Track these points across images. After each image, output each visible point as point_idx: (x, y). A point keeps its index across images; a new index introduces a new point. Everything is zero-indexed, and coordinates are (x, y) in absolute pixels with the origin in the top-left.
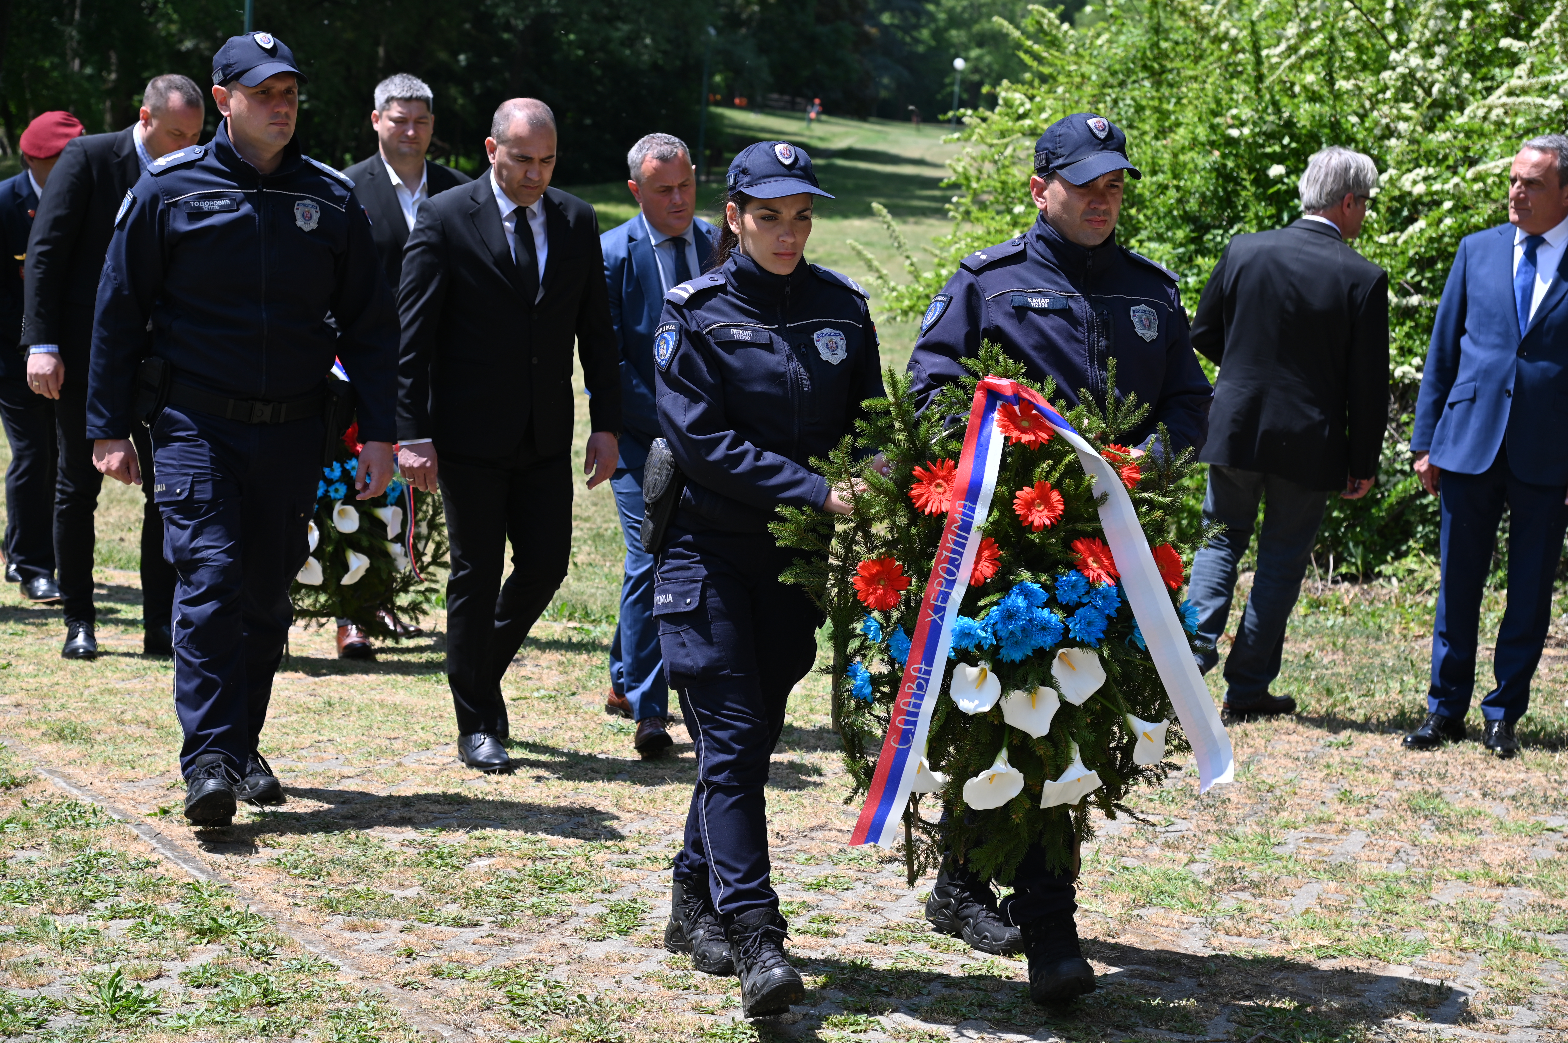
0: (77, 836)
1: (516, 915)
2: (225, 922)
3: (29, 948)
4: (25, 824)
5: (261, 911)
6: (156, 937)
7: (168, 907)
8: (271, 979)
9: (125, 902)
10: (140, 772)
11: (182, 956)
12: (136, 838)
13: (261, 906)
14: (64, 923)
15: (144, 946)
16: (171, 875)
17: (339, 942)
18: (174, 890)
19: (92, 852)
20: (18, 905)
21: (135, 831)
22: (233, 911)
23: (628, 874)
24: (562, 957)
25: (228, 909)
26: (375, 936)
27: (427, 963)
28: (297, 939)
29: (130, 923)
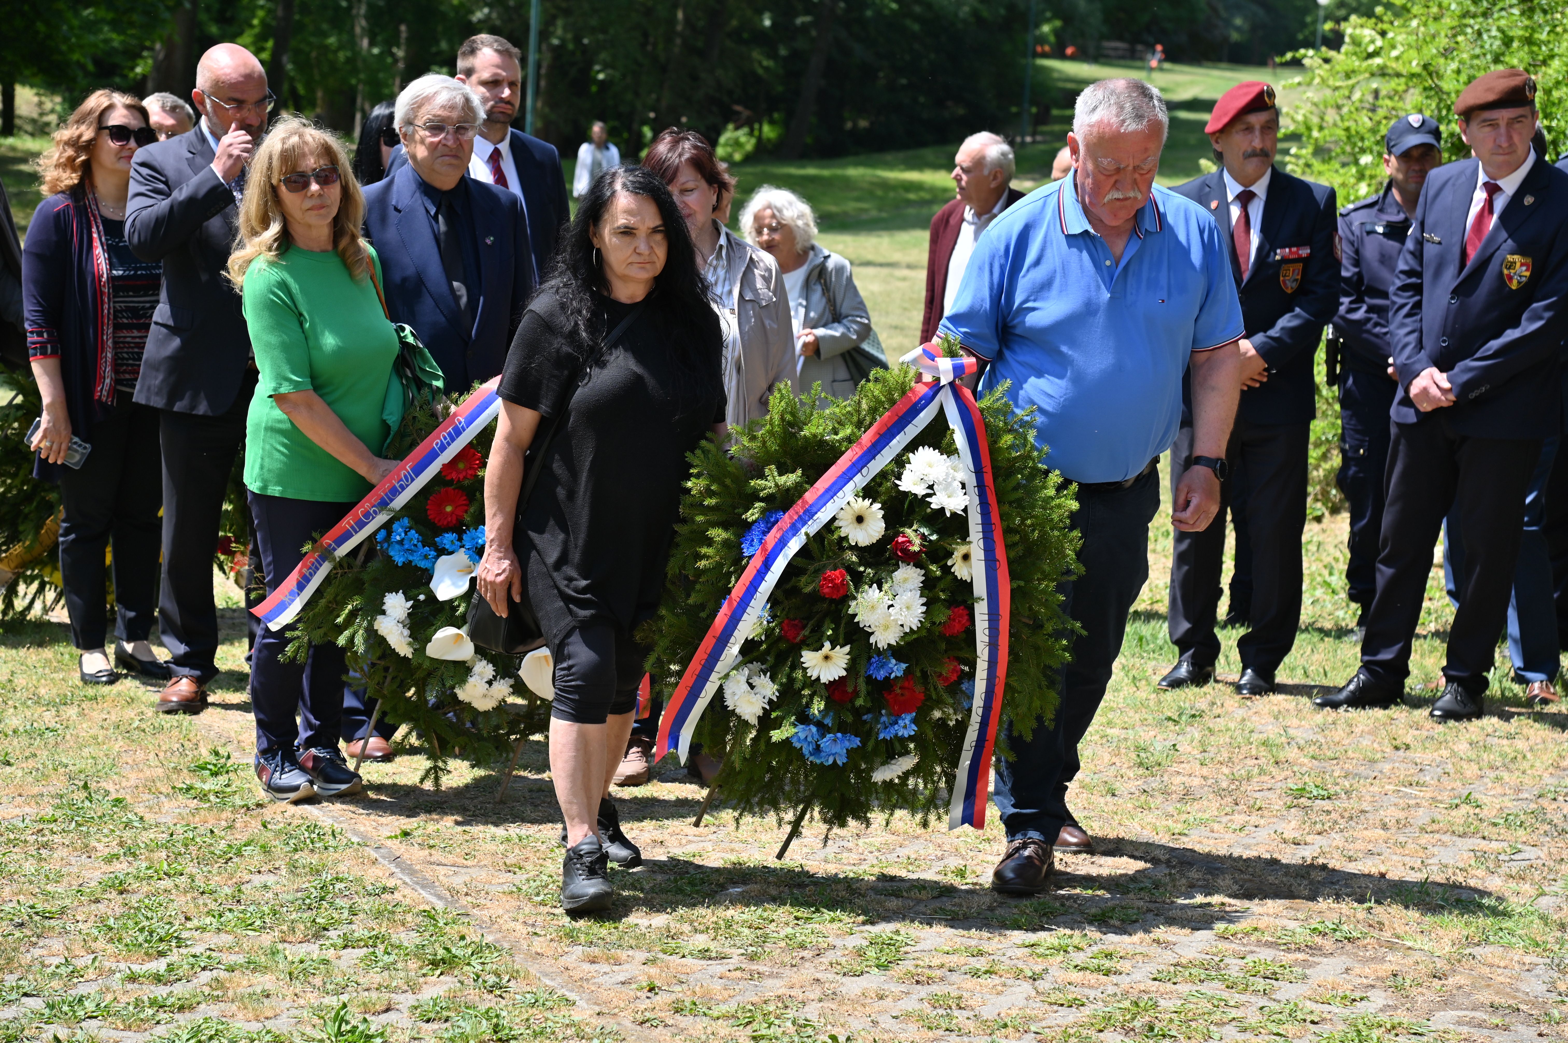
0: (315, 859)
1: (768, 947)
2: (459, 953)
3: (257, 978)
4: (263, 847)
5: (498, 941)
6: (386, 968)
7: (403, 935)
8: (504, 1014)
9: (359, 931)
11: (414, 988)
12: (375, 862)
13: (499, 935)
14: (295, 952)
15: (376, 977)
16: (408, 901)
17: (577, 974)
18: (409, 918)
19: (328, 876)
20: (250, 933)
21: (374, 855)
22: (468, 940)
23: (892, 903)
24: (815, 993)
25: (463, 938)
26: (616, 968)
27: (669, 998)
28: (533, 970)
29: (362, 952)
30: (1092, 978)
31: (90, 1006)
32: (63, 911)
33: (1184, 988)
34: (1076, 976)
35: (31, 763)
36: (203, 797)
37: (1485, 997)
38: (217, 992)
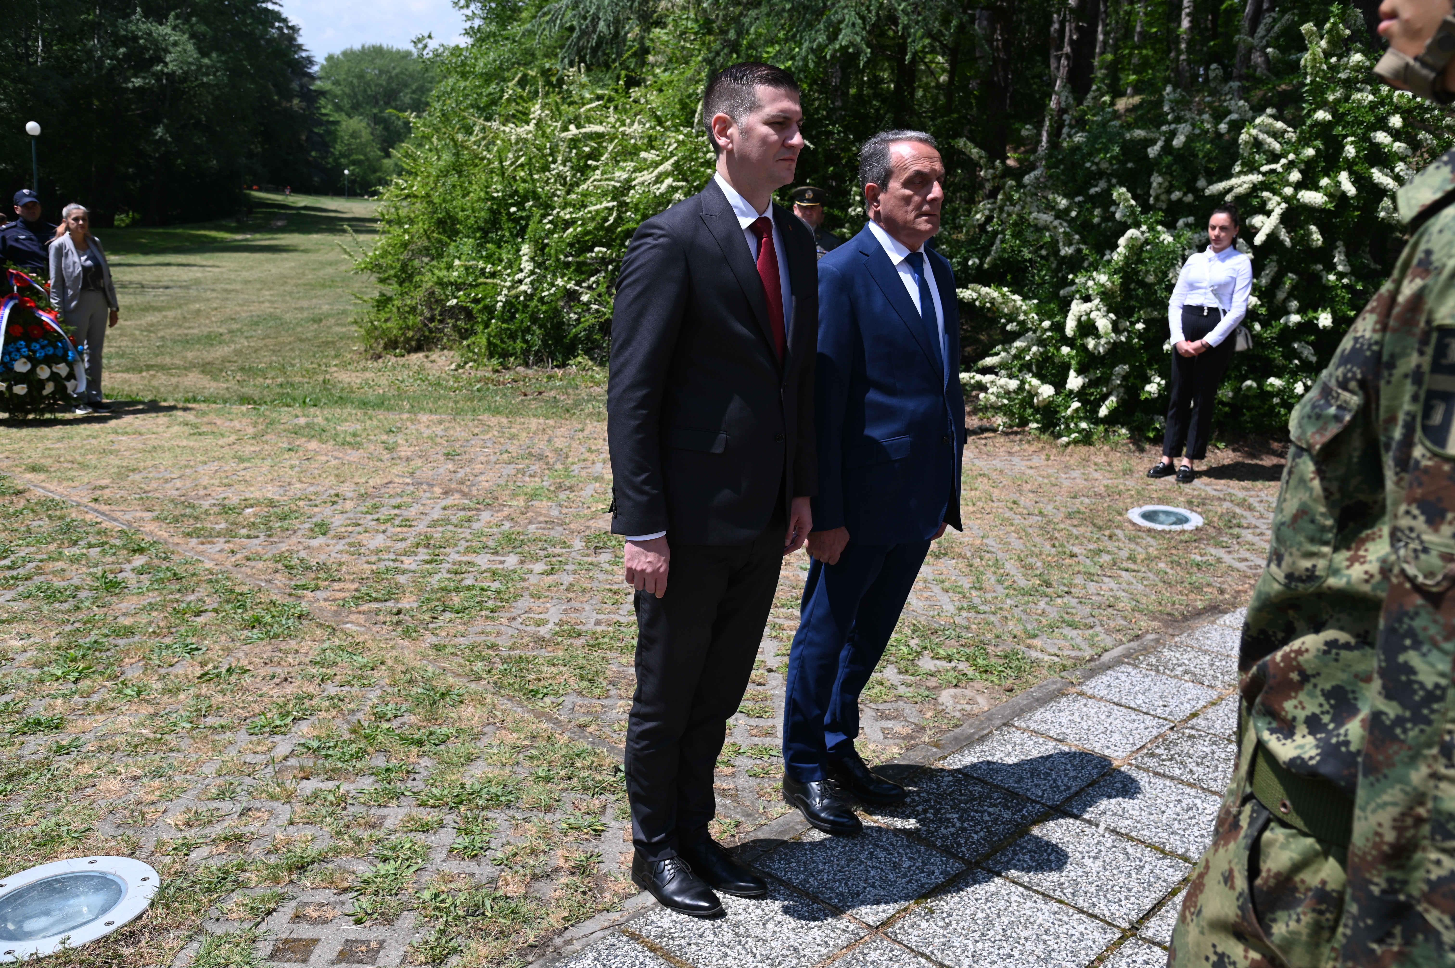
0: (58, 513)
1: (274, 531)
2: (144, 546)
3: (56, 564)
4: (32, 510)
5: (158, 540)
6: (114, 554)
7: (114, 541)
8: (175, 568)
9: (93, 540)
10: (77, 483)
11: (129, 562)
12: (87, 512)
13: (158, 537)
14: (68, 552)
15: (109, 559)
16: (109, 527)
17: (199, 550)
18: (114, 534)
19: (68, 519)
20: (43, 545)
21: (86, 509)
22: (146, 540)
23: (316, 510)
24: (301, 547)
25: (143, 540)
26: (214, 546)
27: (242, 555)
28: (180, 550)
29: (99, 549)
30: (405, 529)
33: (440, 529)
34: (399, 529)
37: (541, 519)
38: (39, 571)
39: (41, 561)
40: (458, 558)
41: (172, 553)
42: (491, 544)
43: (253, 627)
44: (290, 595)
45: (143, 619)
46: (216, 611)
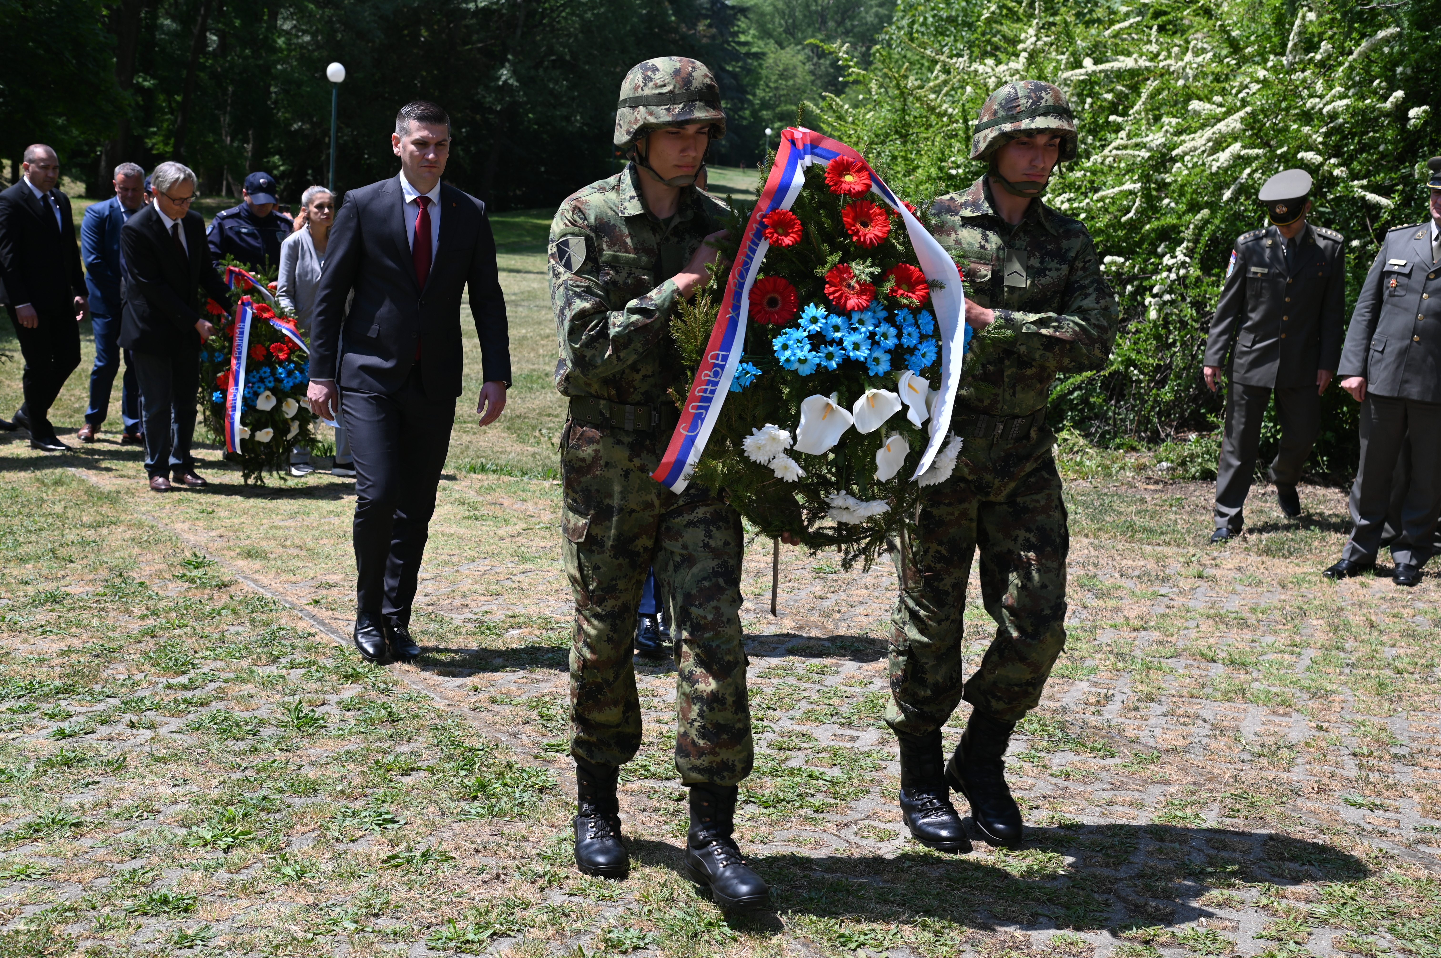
0: (265, 617)
2: (360, 670)
3: (243, 686)
4: (232, 610)
6: (320, 679)
7: (325, 661)
8: (393, 705)
9: (298, 658)
10: (299, 578)
11: (337, 692)
12: (301, 619)
14: (262, 671)
15: (312, 686)
16: (324, 641)
17: (431, 683)
18: (327, 650)
19: (275, 627)
20: (234, 660)
21: (300, 614)
26: (454, 678)
27: (487, 695)
28: (406, 680)
29: (303, 671)
31: (148, 703)
32: (121, 647)
35: (85, 561)
36: (192, 581)
38: (221, 695)
39: (226, 681)
40: (788, 725)
41: (395, 683)
42: (845, 710)
43: (475, 798)
44: (536, 757)
45: (334, 772)
46: (432, 770)
